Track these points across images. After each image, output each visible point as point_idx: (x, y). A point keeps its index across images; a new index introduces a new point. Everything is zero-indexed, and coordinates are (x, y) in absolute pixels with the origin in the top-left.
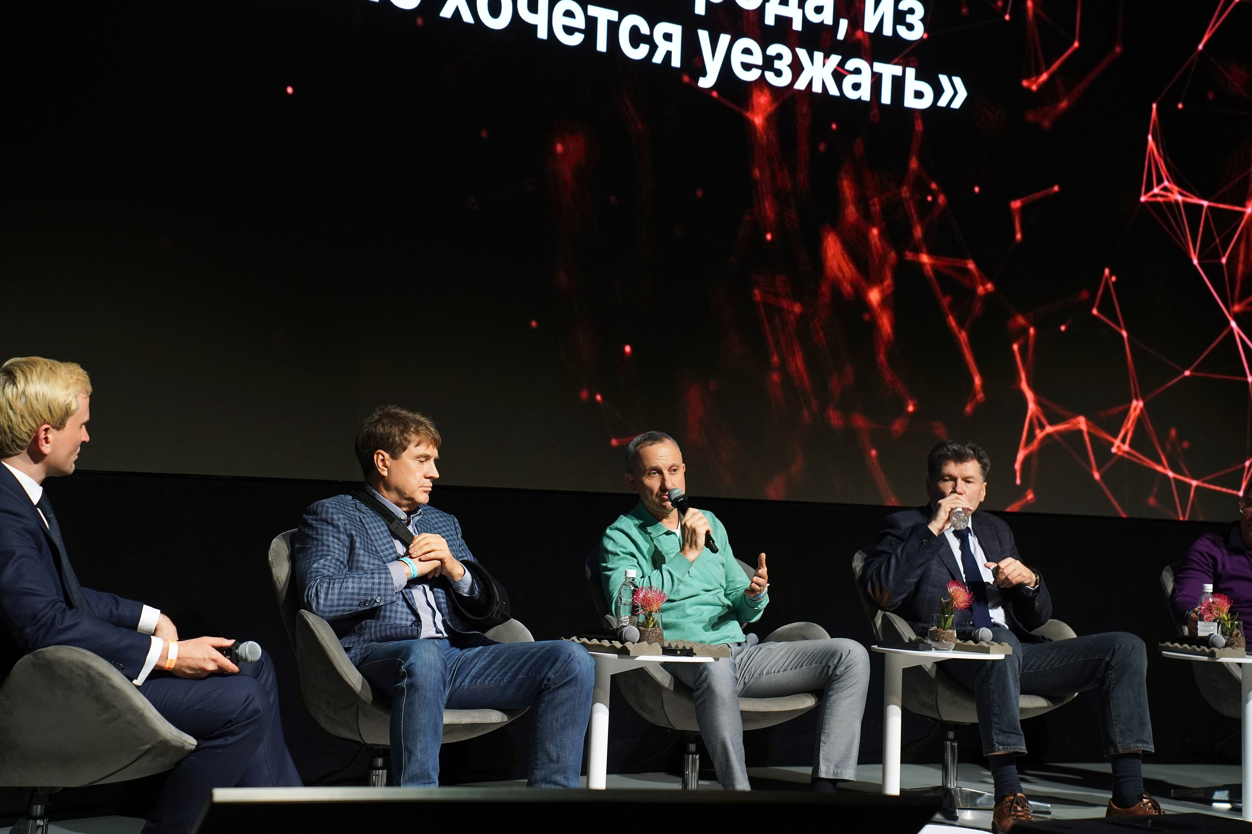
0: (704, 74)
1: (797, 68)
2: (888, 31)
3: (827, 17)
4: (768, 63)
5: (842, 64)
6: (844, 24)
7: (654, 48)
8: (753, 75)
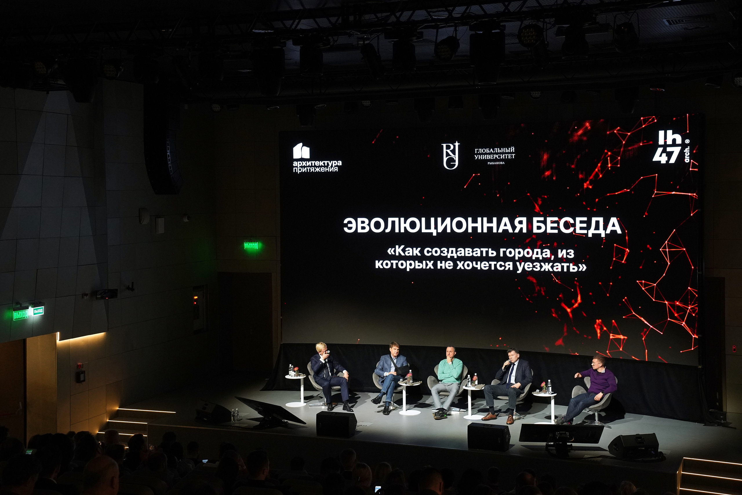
0: (518, 270)
1: (541, 267)
2: (565, 257)
3: (549, 256)
4: (534, 266)
5: (553, 265)
6: (553, 257)
7: (505, 267)
8: (531, 269)
